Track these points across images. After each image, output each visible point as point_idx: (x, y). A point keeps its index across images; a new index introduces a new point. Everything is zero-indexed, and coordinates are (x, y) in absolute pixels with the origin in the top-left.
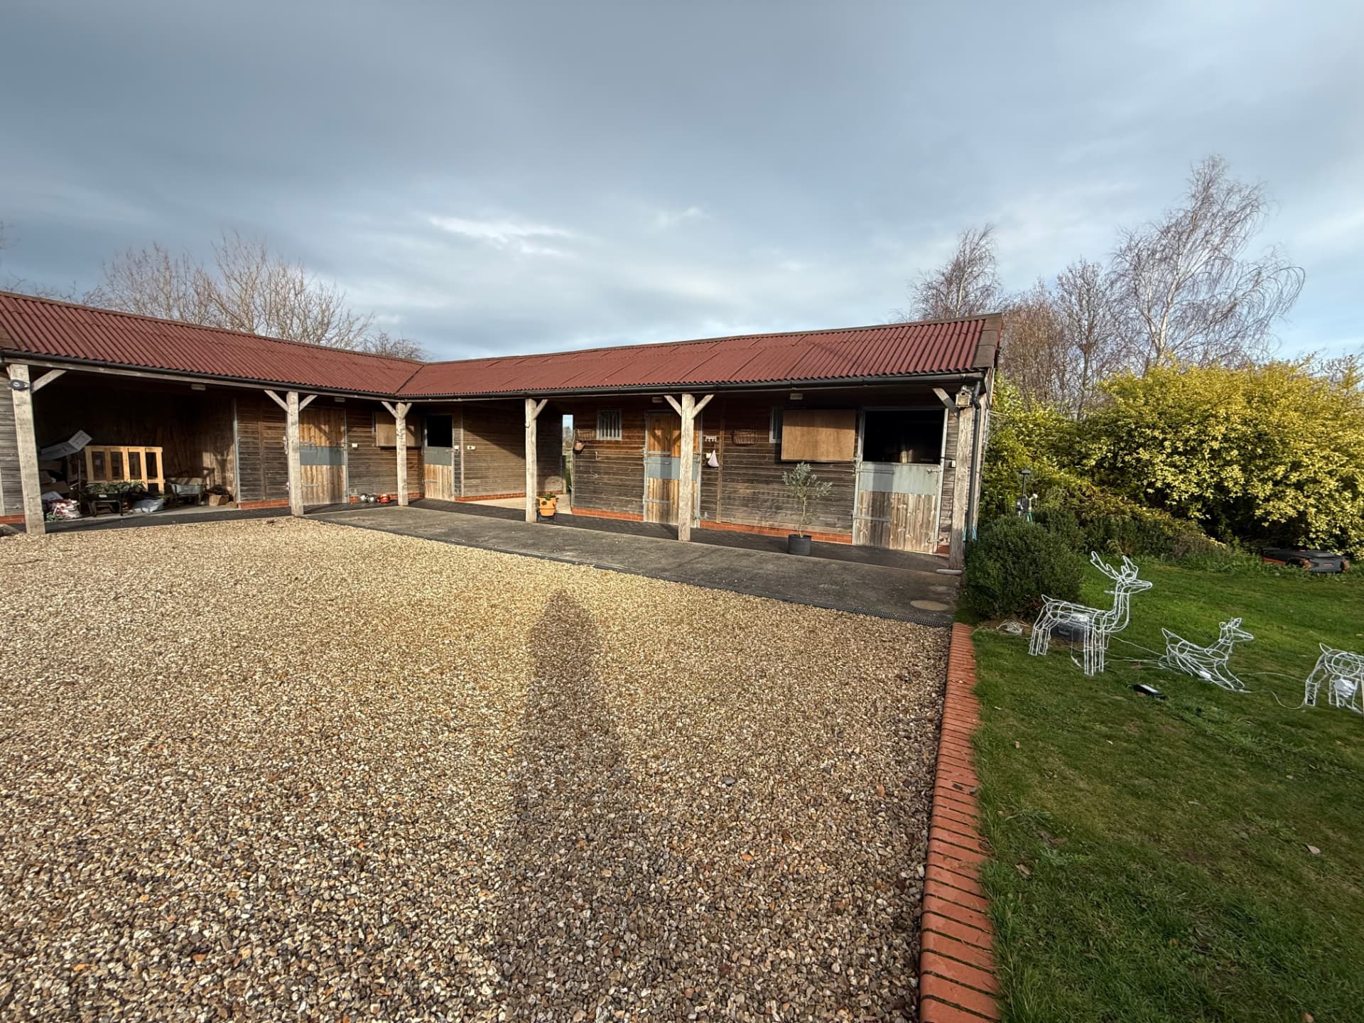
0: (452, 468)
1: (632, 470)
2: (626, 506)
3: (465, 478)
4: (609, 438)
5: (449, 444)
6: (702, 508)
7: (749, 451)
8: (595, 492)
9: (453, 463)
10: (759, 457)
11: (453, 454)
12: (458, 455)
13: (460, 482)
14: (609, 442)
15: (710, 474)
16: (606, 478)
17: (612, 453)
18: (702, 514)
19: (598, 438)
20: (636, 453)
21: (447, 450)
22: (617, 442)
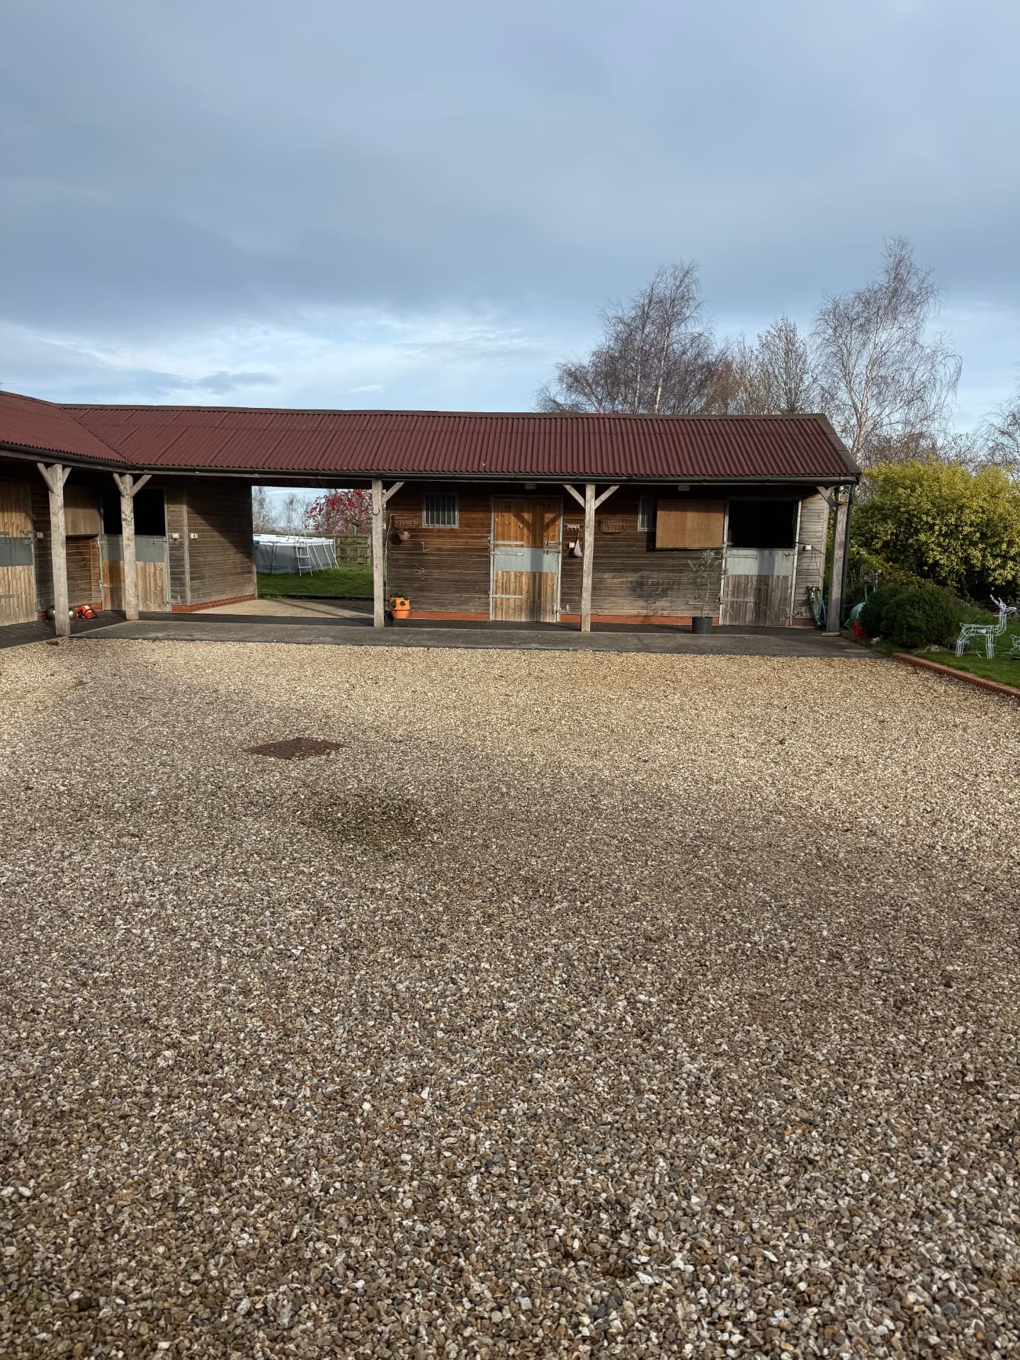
0: (165, 565)
1: (474, 563)
2: (467, 604)
3: (192, 579)
4: (441, 526)
5: (161, 533)
6: (562, 601)
7: (615, 540)
8: (421, 590)
9: (166, 557)
10: (628, 546)
11: (167, 546)
12: (176, 547)
13: (183, 585)
14: (440, 531)
15: (572, 564)
16: (436, 573)
17: (447, 544)
18: (563, 607)
19: (424, 525)
20: (478, 543)
21: (157, 539)
22: (452, 530)
